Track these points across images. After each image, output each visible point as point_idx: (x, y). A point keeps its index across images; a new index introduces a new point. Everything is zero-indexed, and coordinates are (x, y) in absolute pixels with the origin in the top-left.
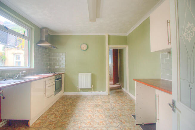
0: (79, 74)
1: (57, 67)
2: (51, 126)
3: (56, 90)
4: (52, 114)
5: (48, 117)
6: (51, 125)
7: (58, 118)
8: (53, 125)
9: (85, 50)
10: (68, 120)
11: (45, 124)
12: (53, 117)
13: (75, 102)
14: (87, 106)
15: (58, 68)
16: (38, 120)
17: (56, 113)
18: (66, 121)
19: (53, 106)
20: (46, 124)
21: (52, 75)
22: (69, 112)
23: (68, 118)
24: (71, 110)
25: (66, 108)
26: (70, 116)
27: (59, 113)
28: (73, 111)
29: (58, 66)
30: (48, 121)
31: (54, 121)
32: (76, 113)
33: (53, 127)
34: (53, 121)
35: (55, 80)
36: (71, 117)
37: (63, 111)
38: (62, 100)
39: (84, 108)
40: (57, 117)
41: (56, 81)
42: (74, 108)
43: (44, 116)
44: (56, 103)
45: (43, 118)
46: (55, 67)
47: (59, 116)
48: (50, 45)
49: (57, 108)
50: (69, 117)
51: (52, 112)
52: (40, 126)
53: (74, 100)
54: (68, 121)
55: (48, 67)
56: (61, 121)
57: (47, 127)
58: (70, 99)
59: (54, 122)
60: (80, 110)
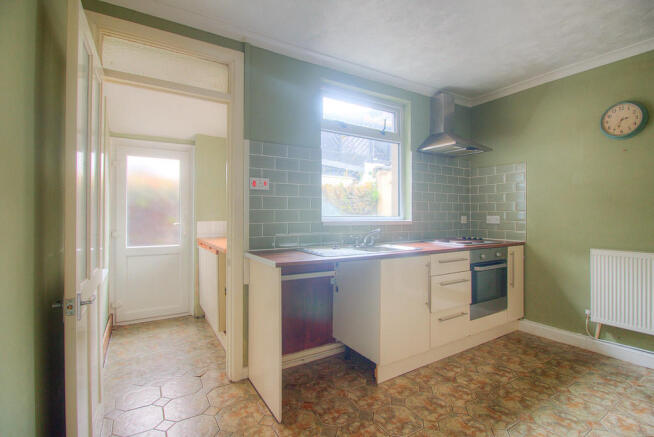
0: (593, 252)
1: (493, 220)
2: (426, 413)
3: (475, 301)
4: (447, 380)
5: (432, 382)
6: (427, 409)
7: (460, 403)
8: (433, 417)
9: (629, 136)
10: (492, 430)
11: (413, 398)
12: (445, 388)
13: (558, 377)
14: (613, 418)
15: (498, 222)
16: (403, 375)
17: (461, 381)
18: (482, 427)
19: (461, 355)
20: (417, 401)
21: (461, 246)
22: (510, 405)
23: (492, 421)
24: (522, 401)
25: (504, 380)
26: (508, 420)
27: (472, 386)
28: (527, 407)
29: (498, 217)
30: (425, 395)
31: (443, 404)
32: (536, 419)
33: (430, 421)
34: (440, 402)
35: (472, 266)
36: (508, 423)
37: (488, 389)
38: (505, 345)
39: (591, 418)
40: (457, 399)
41: (477, 269)
42: (539, 400)
43: (423, 372)
44: (479, 348)
45: (418, 379)
46: (488, 217)
47: (465, 397)
48: (454, 143)
49: (473, 367)
50: (498, 421)
51: (451, 374)
52: (400, 397)
53: (559, 364)
54: (489, 433)
55: (464, 220)
56: (465, 418)
57: (415, 411)
58: (542, 356)
59: (442, 407)
60: (563, 419)
